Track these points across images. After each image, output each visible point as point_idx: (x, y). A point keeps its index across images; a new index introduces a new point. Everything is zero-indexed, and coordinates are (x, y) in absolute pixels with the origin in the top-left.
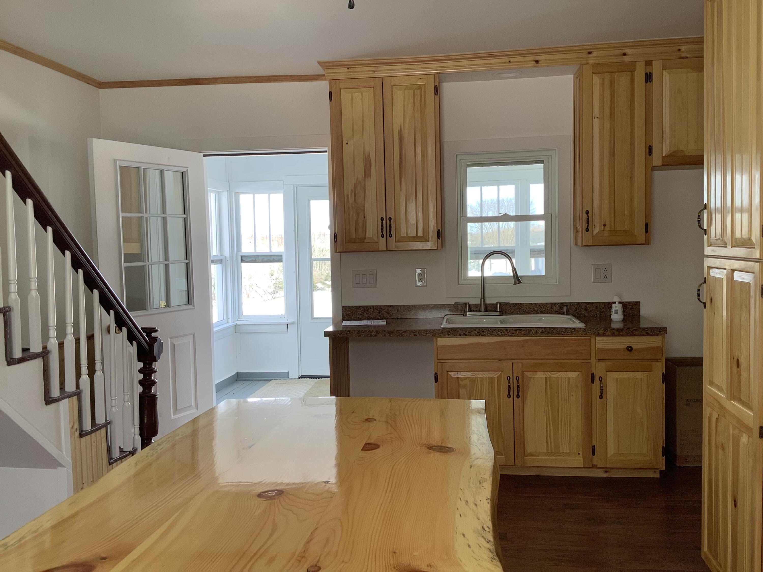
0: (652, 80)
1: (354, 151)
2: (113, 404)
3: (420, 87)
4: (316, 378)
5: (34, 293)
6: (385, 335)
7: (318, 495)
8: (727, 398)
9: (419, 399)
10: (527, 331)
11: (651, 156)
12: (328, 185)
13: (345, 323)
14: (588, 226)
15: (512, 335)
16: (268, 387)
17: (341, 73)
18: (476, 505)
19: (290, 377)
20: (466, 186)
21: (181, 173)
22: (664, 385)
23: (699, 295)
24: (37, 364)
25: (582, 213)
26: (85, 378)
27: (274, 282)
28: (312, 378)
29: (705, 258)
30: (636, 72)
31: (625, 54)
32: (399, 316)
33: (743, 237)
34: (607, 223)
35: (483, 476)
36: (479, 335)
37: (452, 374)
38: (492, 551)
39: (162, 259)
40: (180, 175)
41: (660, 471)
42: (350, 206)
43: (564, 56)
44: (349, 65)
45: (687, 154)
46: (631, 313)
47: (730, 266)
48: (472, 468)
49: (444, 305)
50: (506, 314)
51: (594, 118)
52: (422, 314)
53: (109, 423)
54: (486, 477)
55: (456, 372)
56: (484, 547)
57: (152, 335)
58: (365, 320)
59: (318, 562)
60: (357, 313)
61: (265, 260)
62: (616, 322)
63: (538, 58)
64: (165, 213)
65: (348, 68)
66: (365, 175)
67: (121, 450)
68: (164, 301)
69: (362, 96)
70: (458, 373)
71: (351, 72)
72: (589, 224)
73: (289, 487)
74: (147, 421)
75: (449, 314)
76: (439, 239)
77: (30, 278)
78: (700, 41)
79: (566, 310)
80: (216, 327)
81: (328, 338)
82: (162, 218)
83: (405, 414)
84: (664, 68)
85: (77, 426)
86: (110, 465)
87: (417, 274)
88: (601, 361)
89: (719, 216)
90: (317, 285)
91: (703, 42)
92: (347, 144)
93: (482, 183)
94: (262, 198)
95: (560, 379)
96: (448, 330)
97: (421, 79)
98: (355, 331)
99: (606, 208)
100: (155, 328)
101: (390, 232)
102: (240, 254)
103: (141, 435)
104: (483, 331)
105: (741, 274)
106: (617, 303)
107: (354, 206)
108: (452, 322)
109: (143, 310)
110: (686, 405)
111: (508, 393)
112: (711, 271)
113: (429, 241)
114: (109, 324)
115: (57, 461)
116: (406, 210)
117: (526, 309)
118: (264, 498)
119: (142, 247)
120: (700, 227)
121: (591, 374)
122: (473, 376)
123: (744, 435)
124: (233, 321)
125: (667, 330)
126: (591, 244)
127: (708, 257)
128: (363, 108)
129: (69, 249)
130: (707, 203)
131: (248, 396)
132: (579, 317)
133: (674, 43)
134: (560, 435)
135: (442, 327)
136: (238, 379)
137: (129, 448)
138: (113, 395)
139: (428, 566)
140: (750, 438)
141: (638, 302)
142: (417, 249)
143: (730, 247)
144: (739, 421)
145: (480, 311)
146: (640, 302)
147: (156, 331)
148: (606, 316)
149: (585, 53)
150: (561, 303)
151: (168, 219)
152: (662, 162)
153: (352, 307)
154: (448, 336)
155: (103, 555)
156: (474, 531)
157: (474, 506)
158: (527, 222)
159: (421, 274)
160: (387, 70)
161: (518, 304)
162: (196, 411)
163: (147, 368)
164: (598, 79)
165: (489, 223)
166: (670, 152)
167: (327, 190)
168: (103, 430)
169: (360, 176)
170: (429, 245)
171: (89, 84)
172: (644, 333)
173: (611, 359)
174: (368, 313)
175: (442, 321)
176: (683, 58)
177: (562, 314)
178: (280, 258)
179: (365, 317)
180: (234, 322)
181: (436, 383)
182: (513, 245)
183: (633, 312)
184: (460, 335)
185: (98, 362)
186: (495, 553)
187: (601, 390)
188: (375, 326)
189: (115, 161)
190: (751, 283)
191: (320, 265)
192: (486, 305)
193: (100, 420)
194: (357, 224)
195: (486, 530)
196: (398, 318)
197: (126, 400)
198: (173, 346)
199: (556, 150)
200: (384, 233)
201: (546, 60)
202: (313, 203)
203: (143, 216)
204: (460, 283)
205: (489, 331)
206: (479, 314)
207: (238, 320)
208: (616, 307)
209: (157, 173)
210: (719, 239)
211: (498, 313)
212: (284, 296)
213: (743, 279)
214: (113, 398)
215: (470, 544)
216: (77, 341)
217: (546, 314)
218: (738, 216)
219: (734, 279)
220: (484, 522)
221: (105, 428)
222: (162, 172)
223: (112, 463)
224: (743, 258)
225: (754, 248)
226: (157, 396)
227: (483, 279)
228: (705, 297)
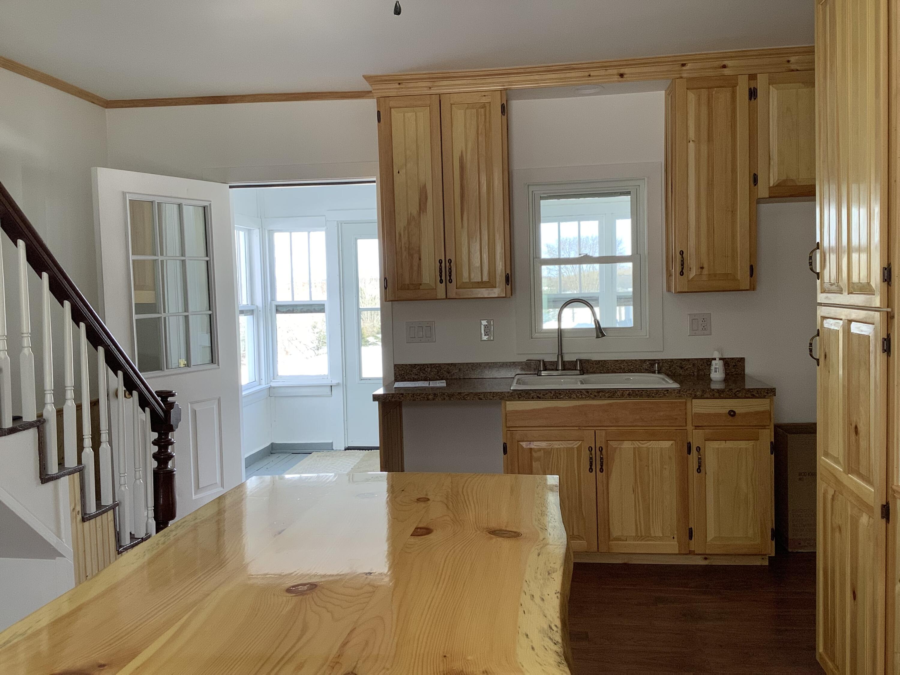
0: (757, 97)
1: (407, 182)
2: (122, 482)
3: (484, 106)
4: (365, 450)
5: (27, 351)
6: (444, 399)
7: (356, 589)
8: (844, 471)
9: (481, 474)
10: (612, 393)
11: (757, 186)
12: (377, 221)
13: (398, 385)
14: (683, 269)
15: (595, 398)
16: (308, 460)
17: (392, 89)
18: (543, 600)
19: (334, 448)
20: (540, 222)
21: (203, 208)
22: (773, 456)
23: (811, 350)
24: (31, 435)
25: (675, 253)
26: (88, 452)
27: (317, 335)
28: (360, 450)
29: (818, 307)
30: (738, 87)
31: (724, 67)
32: (462, 375)
33: (861, 282)
34: (705, 266)
35: (552, 565)
36: (555, 398)
37: (524, 444)
38: (560, 654)
39: (181, 309)
40: (201, 210)
41: (769, 557)
42: (403, 247)
43: (653, 69)
44: (399, 80)
45: (798, 184)
46: (735, 371)
47: (847, 316)
48: (540, 555)
49: (514, 363)
50: (588, 373)
51: (689, 142)
52: (489, 374)
53: (118, 505)
54: (556, 567)
55: (529, 443)
56: (550, 649)
57: (168, 400)
58: (421, 380)
59: (355, 667)
60: (412, 373)
61: (305, 310)
62: (716, 382)
63: (622, 71)
64: (184, 255)
65: (399, 84)
66: (420, 210)
67: (132, 536)
68: (184, 360)
69: (416, 116)
70: (531, 442)
71: (402, 88)
72: (683, 266)
73: (323, 580)
74: (163, 502)
75: (521, 373)
76: (508, 285)
77: (23, 333)
78: (811, 51)
79: (658, 369)
80: (245, 390)
81: (377, 402)
82: (181, 261)
83: (464, 493)
84: (772, 82)
85: (79, 508)
86: (118, 554)
87: (482, 326)
88: (698, 428)
89: (833, 257)
90: (368, 339)
91: (814, 52)
92: (399, 172)
93: (560, 218)
94: (300, 237)
95: (651, 450)
96: (518, 392)
97: (485, 96)
98: (409, 394)
99: (704, 249)
100: (171, 392)
101: (450, 276)
102: (274, 303)
103: (156, 518)
104: (560, 394)
105: (859, 326)
106: (717, 359)
107: (407, 247)
108: (524, 383)
109: (159, 370)
110: (800, 479)
111: (589, 467)
112: (825, 321)
113: (495, 287)
114: (116, 386)
115: (56, 550)
116: (469, 251)
117: (611, 366)
118: (294, 593)
119: (157, 296)
120: (812, 269)
121: (688, 443)
122: (548, 447)
123: (864, 514)
124: (266, 383)
125: (776, 391)
126: (686, 290)
127: (821, 305)
128: (417, 130)
129: (68, 298)
130: (819, 242)
131: (284, 471)
132: (673, 376)
133: (783, 54)
134: (651, 517)
135: (512, 388)
136: (274, 451)
137: (142, 534)
138: (122, 471)
139: (483, 672)
140: (871, 519)
141: (742, 358)
142: (482, 296)
143: (847, 293)
144: (858, 498)
145: (557, 370)
146: (744, 358)
147: (173, 395)
148: (704, 375)
149: (677, 65)
150: (652, 360)
151: (187, 262)
152: (769, 193)
153: (406, 365)
154: (519, 399)
155: (102, 662)
156: (540, 631)
157: (540, 599)
158: (613, 264)
159: (487, 327)
160: (445, 86)
161: (602, 361)
162: (222, 489)
163: (163, 439)
164: (693, 96)
165: (571, 265)
166: (779, 181)
167: (375, 228)
168: (111, 513)
169: (414, 210)
170: (496, 292)
171: (93, 103)
172: (749, 395)
173: (711, 426)
174: (424, 372)
175: (513, 381)
176: (793, 71)
177: (653, 373)
178: (322, 307)
179: (421, 377)
180: (268, 384)
181: (505, 454)
182: (596, 291)
183: (737, 370)
184: (533, 398)
185: (104, 432)
186: (563, 657)
187: (699, 462)
188: (432, 388)
189: (124, 194)
190: (870, 335)
191: (371, 315)
192: (563, 363)
193: (107, 500)
194: (411, 267)
195: (553, 629)
196: (460, 379)
197: (138, 477)
198: (194, 412)
199: (644, 179)
200: (443, 278)
201: (632, 74)
202: (360, 242)
203: (158, 259)
204: (533, 337)
205: (567, 393)
206: (555, 373)
207: (273, 381)
208: (716, 364)
209: (175, 207)
210: (834, 284)
211: (578, 372)
212: (327, 353)
213: (862, 331)
214: (122, 475)
215: (534, 646)
216: (79, 407)
217: (634, 373)
218: (855, 256)
219: (852, 332)
220: (552, 620)
221: (112, 510)
222: (180, 206)
223: (121, 552)
224: (863, 307)
225: (874, 294)
226: (174, 473)
227: (560, 332)
228: (818, 353)
